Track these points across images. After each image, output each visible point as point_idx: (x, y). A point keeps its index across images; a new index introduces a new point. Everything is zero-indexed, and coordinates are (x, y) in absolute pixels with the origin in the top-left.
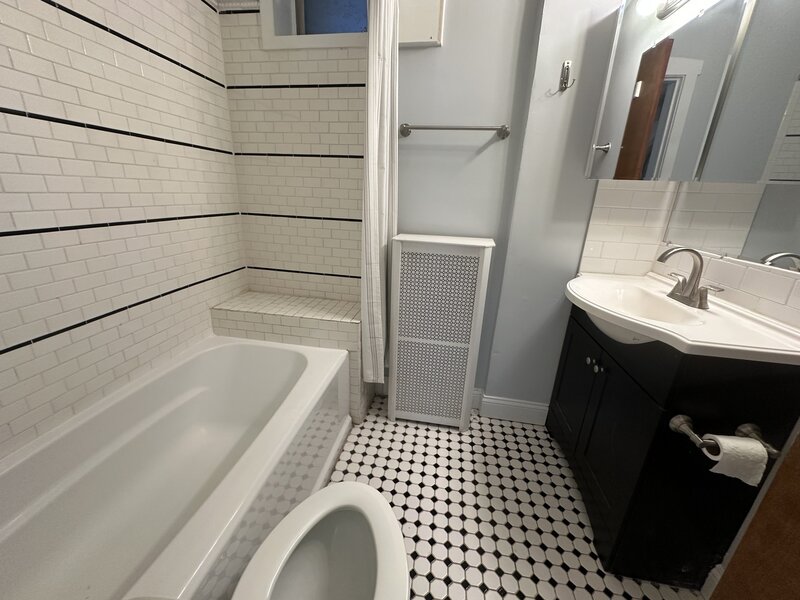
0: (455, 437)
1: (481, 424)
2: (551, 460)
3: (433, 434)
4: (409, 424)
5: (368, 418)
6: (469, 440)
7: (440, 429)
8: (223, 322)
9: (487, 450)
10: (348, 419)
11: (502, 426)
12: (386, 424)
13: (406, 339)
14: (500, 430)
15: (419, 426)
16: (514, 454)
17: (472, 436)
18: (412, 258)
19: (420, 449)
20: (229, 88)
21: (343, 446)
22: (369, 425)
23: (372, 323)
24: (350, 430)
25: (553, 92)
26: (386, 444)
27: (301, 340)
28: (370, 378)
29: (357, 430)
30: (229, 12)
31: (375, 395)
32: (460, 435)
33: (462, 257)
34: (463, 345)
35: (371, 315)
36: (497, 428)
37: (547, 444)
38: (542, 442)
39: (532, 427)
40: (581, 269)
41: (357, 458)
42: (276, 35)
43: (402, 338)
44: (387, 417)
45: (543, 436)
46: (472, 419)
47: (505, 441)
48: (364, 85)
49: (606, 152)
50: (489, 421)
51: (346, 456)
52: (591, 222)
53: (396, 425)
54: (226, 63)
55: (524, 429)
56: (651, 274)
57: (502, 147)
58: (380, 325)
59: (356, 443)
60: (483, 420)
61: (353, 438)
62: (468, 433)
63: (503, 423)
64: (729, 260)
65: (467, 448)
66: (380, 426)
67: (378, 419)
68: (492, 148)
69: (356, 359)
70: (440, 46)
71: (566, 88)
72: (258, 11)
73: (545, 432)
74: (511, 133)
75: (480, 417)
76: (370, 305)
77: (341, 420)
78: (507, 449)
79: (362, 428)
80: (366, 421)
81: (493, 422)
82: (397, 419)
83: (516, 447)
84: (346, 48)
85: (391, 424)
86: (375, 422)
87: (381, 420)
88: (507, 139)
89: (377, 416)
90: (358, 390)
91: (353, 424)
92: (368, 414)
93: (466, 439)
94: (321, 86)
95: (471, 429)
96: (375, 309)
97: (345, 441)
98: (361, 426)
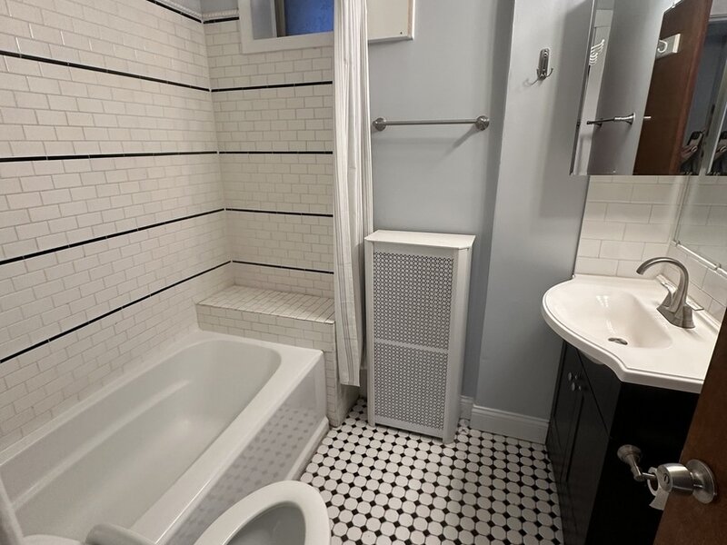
0: (436, 449)
1: (469, 436)
2: (541, 484)
3: (413, 443)
4: (389, 431)
5: (347, 421)
6: (452, 453)
7: (422, 439)
8: (208, 317)
9: (469, 466)
10: (325, 421)
11: (493, 441)
12: (364, 429)
13: (382, 341)
14: (490, 445)
15: (400, 434)
16: (499, 474)
17: (455, 450)
18: (385, 259)
19: (395, 458)
20: (213, 91)
21: (317, 448)
22: (346, 429)
23: (346, 323)
24: (327, 433)
25: (531, 81)
26: (360, 450)
27: (277, 338)
28: (346, 380)
29: (333, 434)
30: (212, 21)
31: (359, 398)
32: (443, 447)
33: (436, 259)
34: (442, 351)
35: (345, 316)
36: (487, 444)
37: (543, 465)
38: (536, 463)
39: (529, 445)
40: (576, 270)
41: (329, 462)
42: (255, 39)
43: (378, 341)
44: (367, 422)
45: (539, 455)
46: (460, 430)
47: (493, 458)
48: (331, 83)
49: (631, 123)
50: (479, 434)
51: (318, 459)
52: (584, 219)
53: (375, 431)
54: (210, 68)
55: (519, 447)
56: (661, 277)
57: (481, 138)
58: (355, 326)
59: (331, 447)
60: (472, 432)
61: (328, 441)
62: (453, 445)
63: (496, 438)
64: (721, 273)
65: (447, 461)
66: (358, 431)
67: (358, 424)
68: (470, 140)
69: (330, 361)
70: (412, 39)
71: (545, 77)
72: (238, 18)
73: (544, 452)
74: (489, 125)
75: (470, 429)
76: (344, 306)
77: (318, 422)
78: (493, 467)
79: (339, 431)
80: (344, 424)
81: (484, 435)
82: (377, 425)
83: (504, 465)
84: (319, 47)
85: (370, 428)
86: (354, 426)
87: (360, 425)
88: (487, 130)
89: (357, 419)
90: (334, 391)
91: (331, 426)
92: (348, 417)
93: (449, 452)
94: (297, 85)
95: (457, 441)
96: (349, 310)
97: (320, 444)
98: (338, 429)
